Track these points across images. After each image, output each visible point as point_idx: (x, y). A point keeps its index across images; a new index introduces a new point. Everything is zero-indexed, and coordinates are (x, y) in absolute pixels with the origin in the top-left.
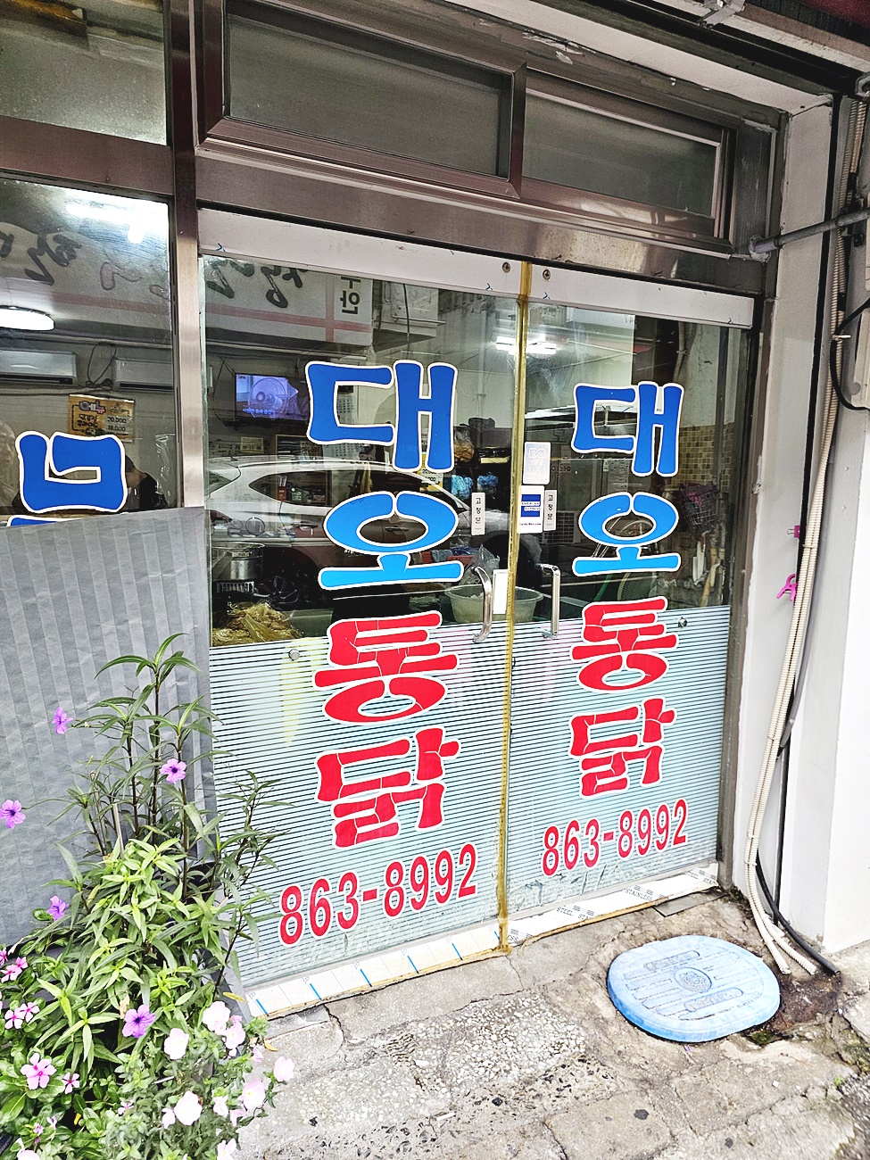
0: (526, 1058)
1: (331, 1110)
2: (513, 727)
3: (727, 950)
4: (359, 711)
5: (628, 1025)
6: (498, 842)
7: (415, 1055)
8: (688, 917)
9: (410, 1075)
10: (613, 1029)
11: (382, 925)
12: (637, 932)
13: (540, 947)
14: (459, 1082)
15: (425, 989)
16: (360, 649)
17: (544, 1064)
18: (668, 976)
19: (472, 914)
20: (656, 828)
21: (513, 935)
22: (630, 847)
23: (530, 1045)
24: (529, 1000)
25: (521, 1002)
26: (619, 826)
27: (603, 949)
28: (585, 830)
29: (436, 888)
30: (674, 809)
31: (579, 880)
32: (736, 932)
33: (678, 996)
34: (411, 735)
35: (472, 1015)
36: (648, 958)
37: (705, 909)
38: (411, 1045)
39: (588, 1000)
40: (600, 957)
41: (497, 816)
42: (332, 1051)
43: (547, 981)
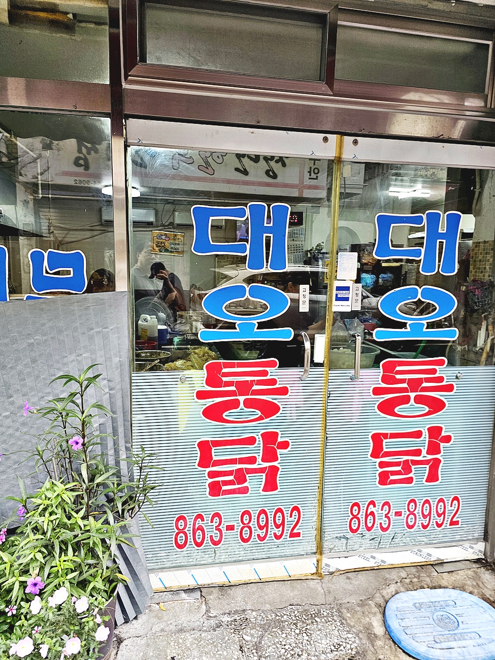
0: (314, 649)
1: (185, 654)
2: (328, 436)
3: (477, 604)
4: (224, 416)
5: (391, 642)
6: (317, 507)
7: (245, 632)
8: (456, 576)
9: (238, 643)
10: (379, 643)
11: (238, 547)
12: (415, 580)
13: (345, 578)
14: (266, 655)
15: (263, 591)
16: (224, 379)
17: (325, 656)
18: (428, 614)
19: (298, 550)
20: (435, 513)
21: (326, 567)
22: (415, 523)
23: (320, 642)
24: (328, 611)
25: (322, 612)
26: (406, 508)
27: (387, 587)
28: (380, 507)
29: (273, 530)
30: (450, 502)
31: (376, 539)
32: (490, 593)
33: (431, 630)
34: (257, 434)
35: (288, 614)
36: (417, 599)
37: (470, 573)
38: (244, 625)
39: (368, 619)
40: (384, 593)
41: (316, 490)
42: (197, 619)
43: (343, 602)
